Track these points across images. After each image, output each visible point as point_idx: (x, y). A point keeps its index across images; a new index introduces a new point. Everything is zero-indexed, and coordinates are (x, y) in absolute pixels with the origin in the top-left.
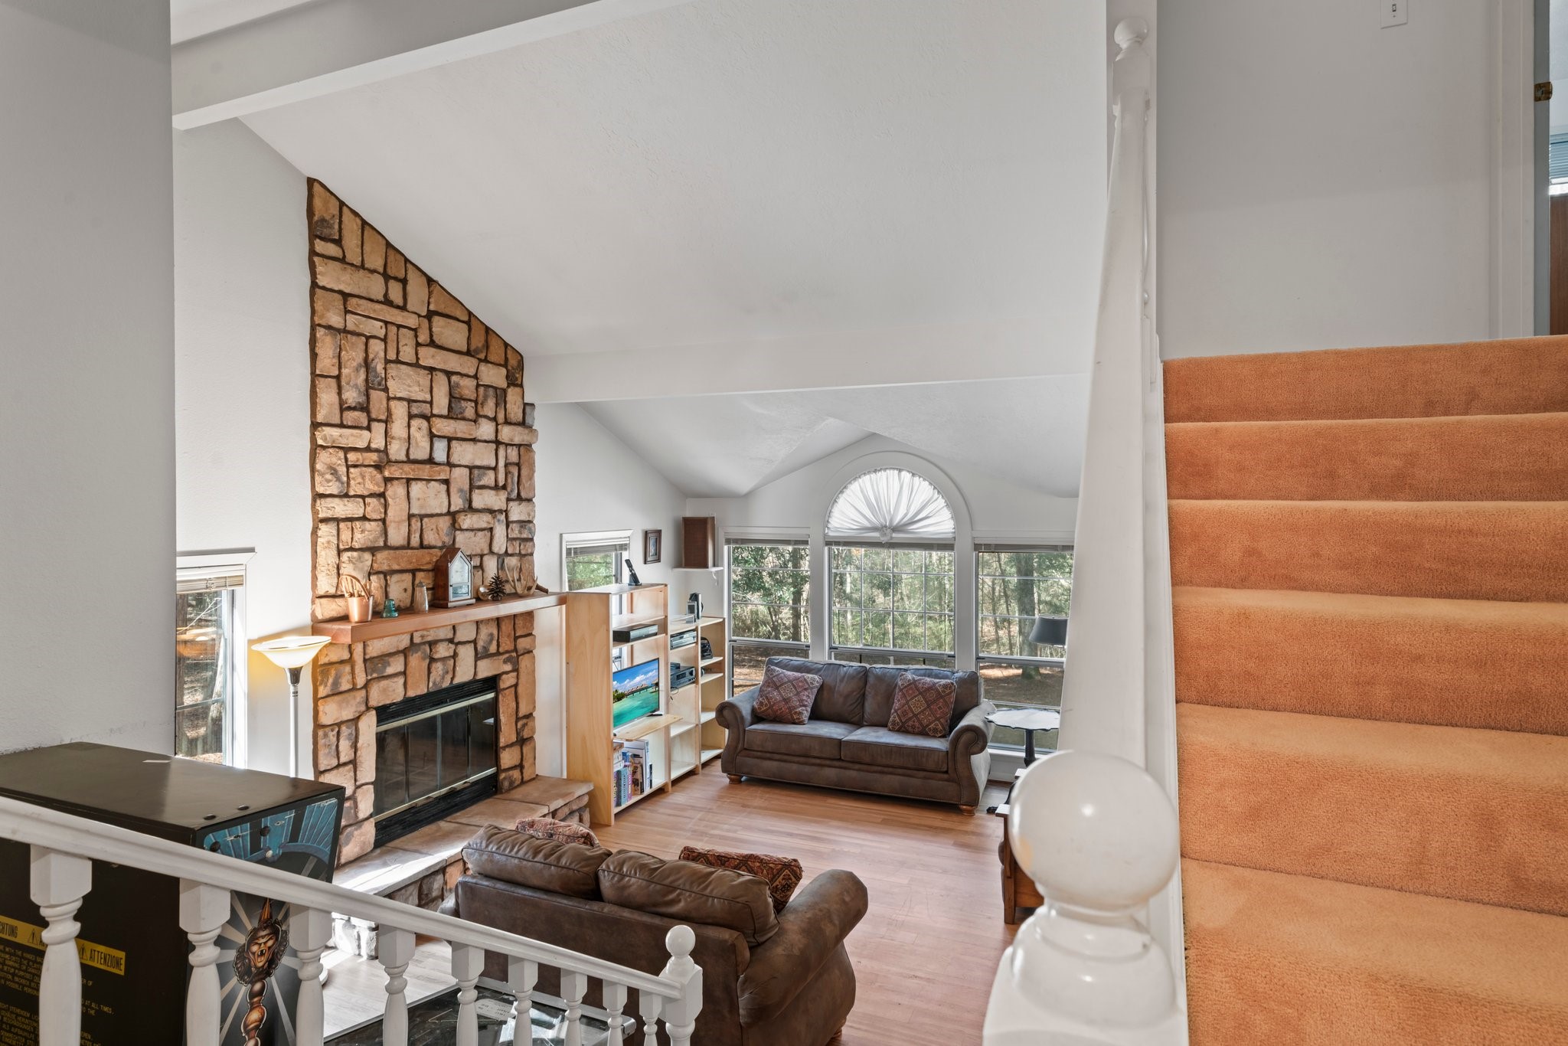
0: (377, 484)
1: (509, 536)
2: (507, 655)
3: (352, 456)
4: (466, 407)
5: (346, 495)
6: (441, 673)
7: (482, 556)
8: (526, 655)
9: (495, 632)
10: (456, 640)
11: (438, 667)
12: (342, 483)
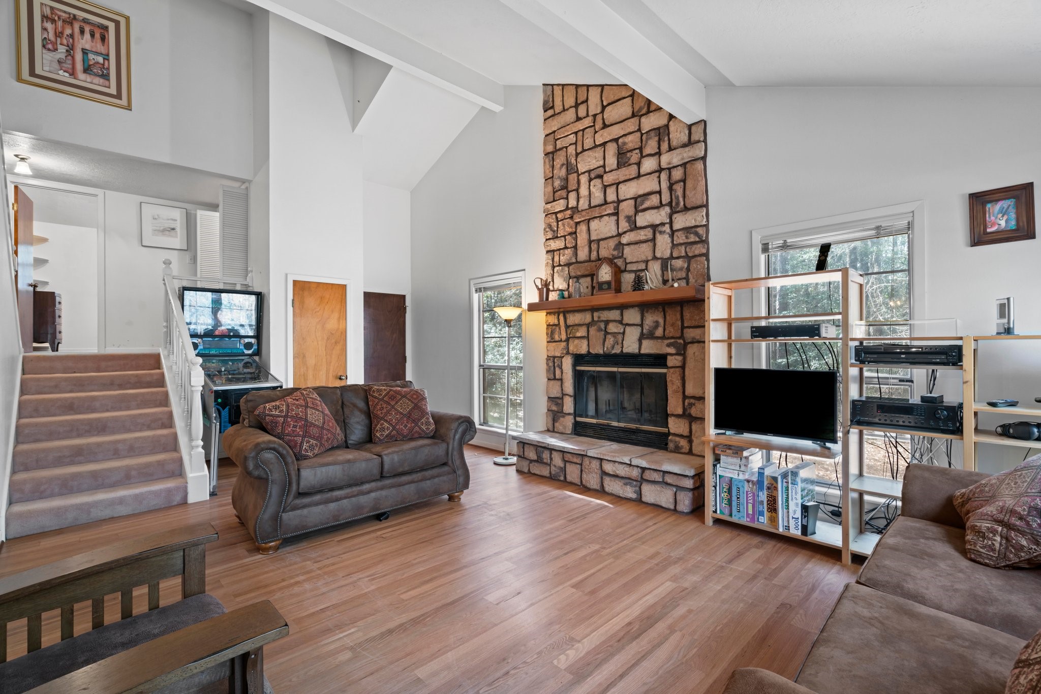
0: (571, 227)
1: (675, 242)
2: (672, 341)
3: (560, 216)
4: (632, 156)
5: (557, 237)
6: (612, 342)
7: (647, 262)
8: (696, 345)
9: (661, 321)
10: (624, 322)
11: (610, 340)
12: (554, 231)
